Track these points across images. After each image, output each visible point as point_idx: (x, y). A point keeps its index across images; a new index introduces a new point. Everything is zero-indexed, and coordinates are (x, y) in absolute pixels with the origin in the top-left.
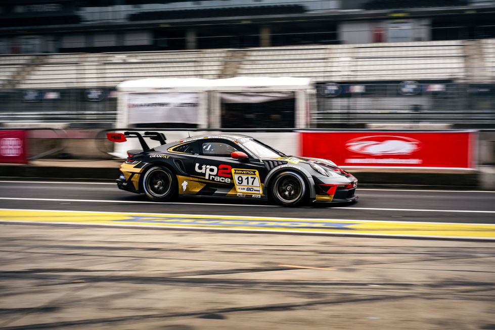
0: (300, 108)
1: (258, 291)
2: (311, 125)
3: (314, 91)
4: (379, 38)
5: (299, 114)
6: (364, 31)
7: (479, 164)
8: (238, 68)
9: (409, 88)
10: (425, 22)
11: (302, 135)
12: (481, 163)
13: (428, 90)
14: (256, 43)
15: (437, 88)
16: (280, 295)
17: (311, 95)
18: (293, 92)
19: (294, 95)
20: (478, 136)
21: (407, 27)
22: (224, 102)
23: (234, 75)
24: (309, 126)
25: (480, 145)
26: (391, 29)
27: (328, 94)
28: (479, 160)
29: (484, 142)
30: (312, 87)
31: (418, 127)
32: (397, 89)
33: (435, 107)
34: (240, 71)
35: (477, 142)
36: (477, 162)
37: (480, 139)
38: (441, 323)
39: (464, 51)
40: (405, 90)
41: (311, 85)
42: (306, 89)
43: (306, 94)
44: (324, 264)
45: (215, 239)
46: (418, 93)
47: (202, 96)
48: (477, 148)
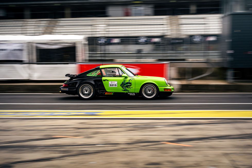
0: (78, 52)
1: (36, 151)
2: (85, 60)
3: (87, 43)
4: (127, 14)
5: (78, 55)
6: (119, 10)
7: (170, 79)
8: (53, 29)
9: (142, 40)
10: (150, 6)
11: (80, 66)
12: (171, 78)
13: (152, 41)
14: (63, 16)
15: (156, 40)
16: (48, 152)
17: (85, 44)
18: (75, 43)
19: (75, 45)
20: (169, 65)
21: (142, 9)
22: (38, 48)
23: (50, 33)
24: (84, 61)
25: (170, 70)
26: (133, 9)
27: (101, 43)
28: (170, 78)
29: (173, 68)
30: (85, 40)
31: (141, 61)
32: (136, 41)
33: (154, 50)
34: (54, 31)
35: (169, 68)
36: (169, 78)
37: (170, 66)
38: (127, 163)
39: (171, 21)
40: (140, 41)
41: (85, 39)
42: (82, 41)
43: (82, 44)
44: (78, 135)
45: (23, 123)
46: (146, 43)
47: (25, 45)
48: (169, 71)
